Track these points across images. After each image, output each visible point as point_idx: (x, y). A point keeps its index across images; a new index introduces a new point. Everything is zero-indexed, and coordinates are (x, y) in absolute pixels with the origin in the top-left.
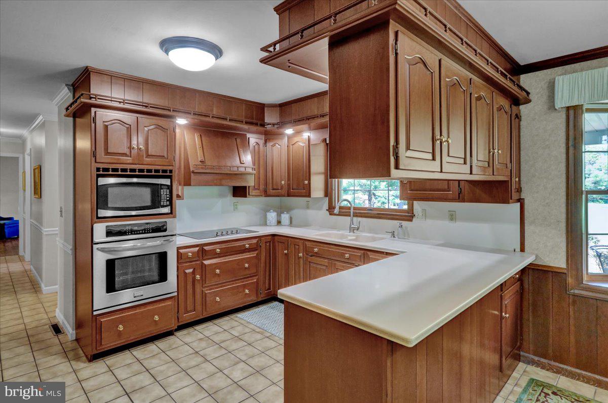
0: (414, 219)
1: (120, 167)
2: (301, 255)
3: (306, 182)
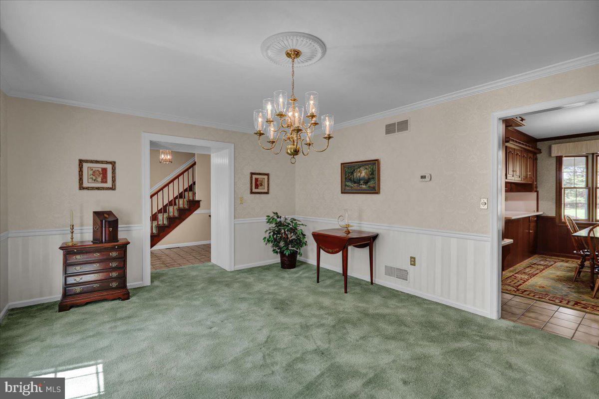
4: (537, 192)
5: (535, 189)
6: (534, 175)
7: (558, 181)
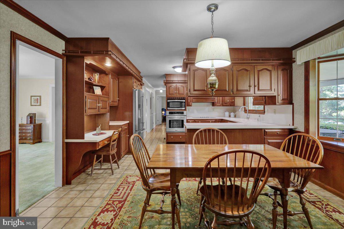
0: (265, 114)
1: (172, 97)
3: (233, 100)
4: (293, 104)
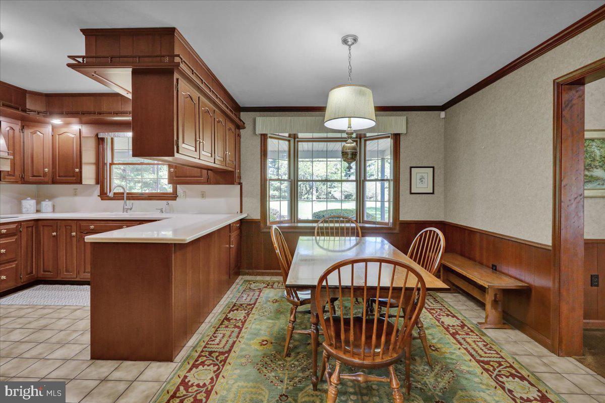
0: (178, 199)
2: (74, 234)
3: (77, 170)
4: (240, 184)
5: (237, 180)
6: (237, 158)
7: (263, 179)
